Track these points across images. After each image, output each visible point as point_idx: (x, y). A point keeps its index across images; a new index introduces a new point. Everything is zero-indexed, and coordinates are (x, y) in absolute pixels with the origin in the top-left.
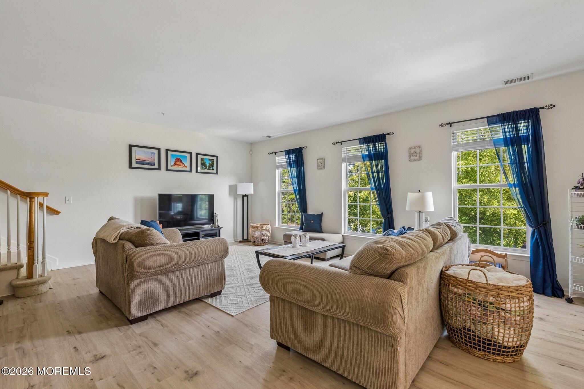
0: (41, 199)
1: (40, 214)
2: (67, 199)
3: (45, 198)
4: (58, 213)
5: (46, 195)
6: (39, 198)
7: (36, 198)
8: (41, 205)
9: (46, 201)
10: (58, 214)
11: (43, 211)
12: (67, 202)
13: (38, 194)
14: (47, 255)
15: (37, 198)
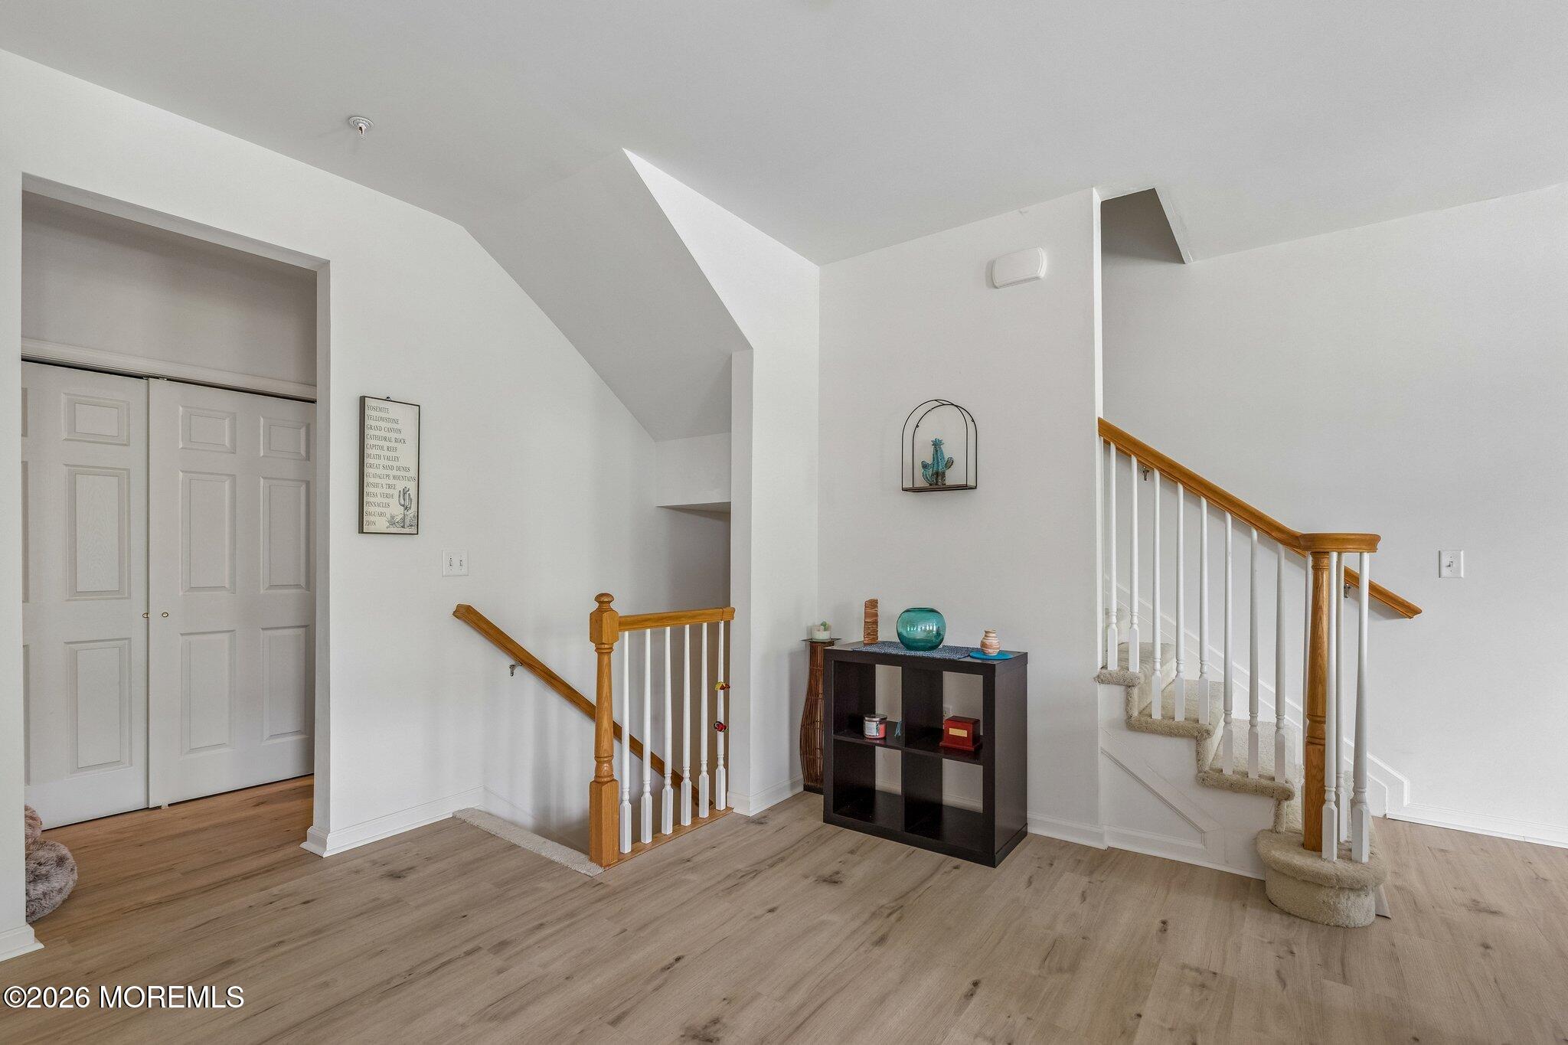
0: (1350, 560)
1: (1347, 607)
2: (1445, 561)
3: (1366, 556)
4: (1409, 611)
5: (1369, 542)
6: (1345, 556)
7: (1335, 555)
8: (1352, 580)
9: (1368, 568)
10: (1410, 618)
11: (1358, 598)
12: (1445, 571)
13: (1342, 542)
14: (1369, 756)
15: (1340, 554)
